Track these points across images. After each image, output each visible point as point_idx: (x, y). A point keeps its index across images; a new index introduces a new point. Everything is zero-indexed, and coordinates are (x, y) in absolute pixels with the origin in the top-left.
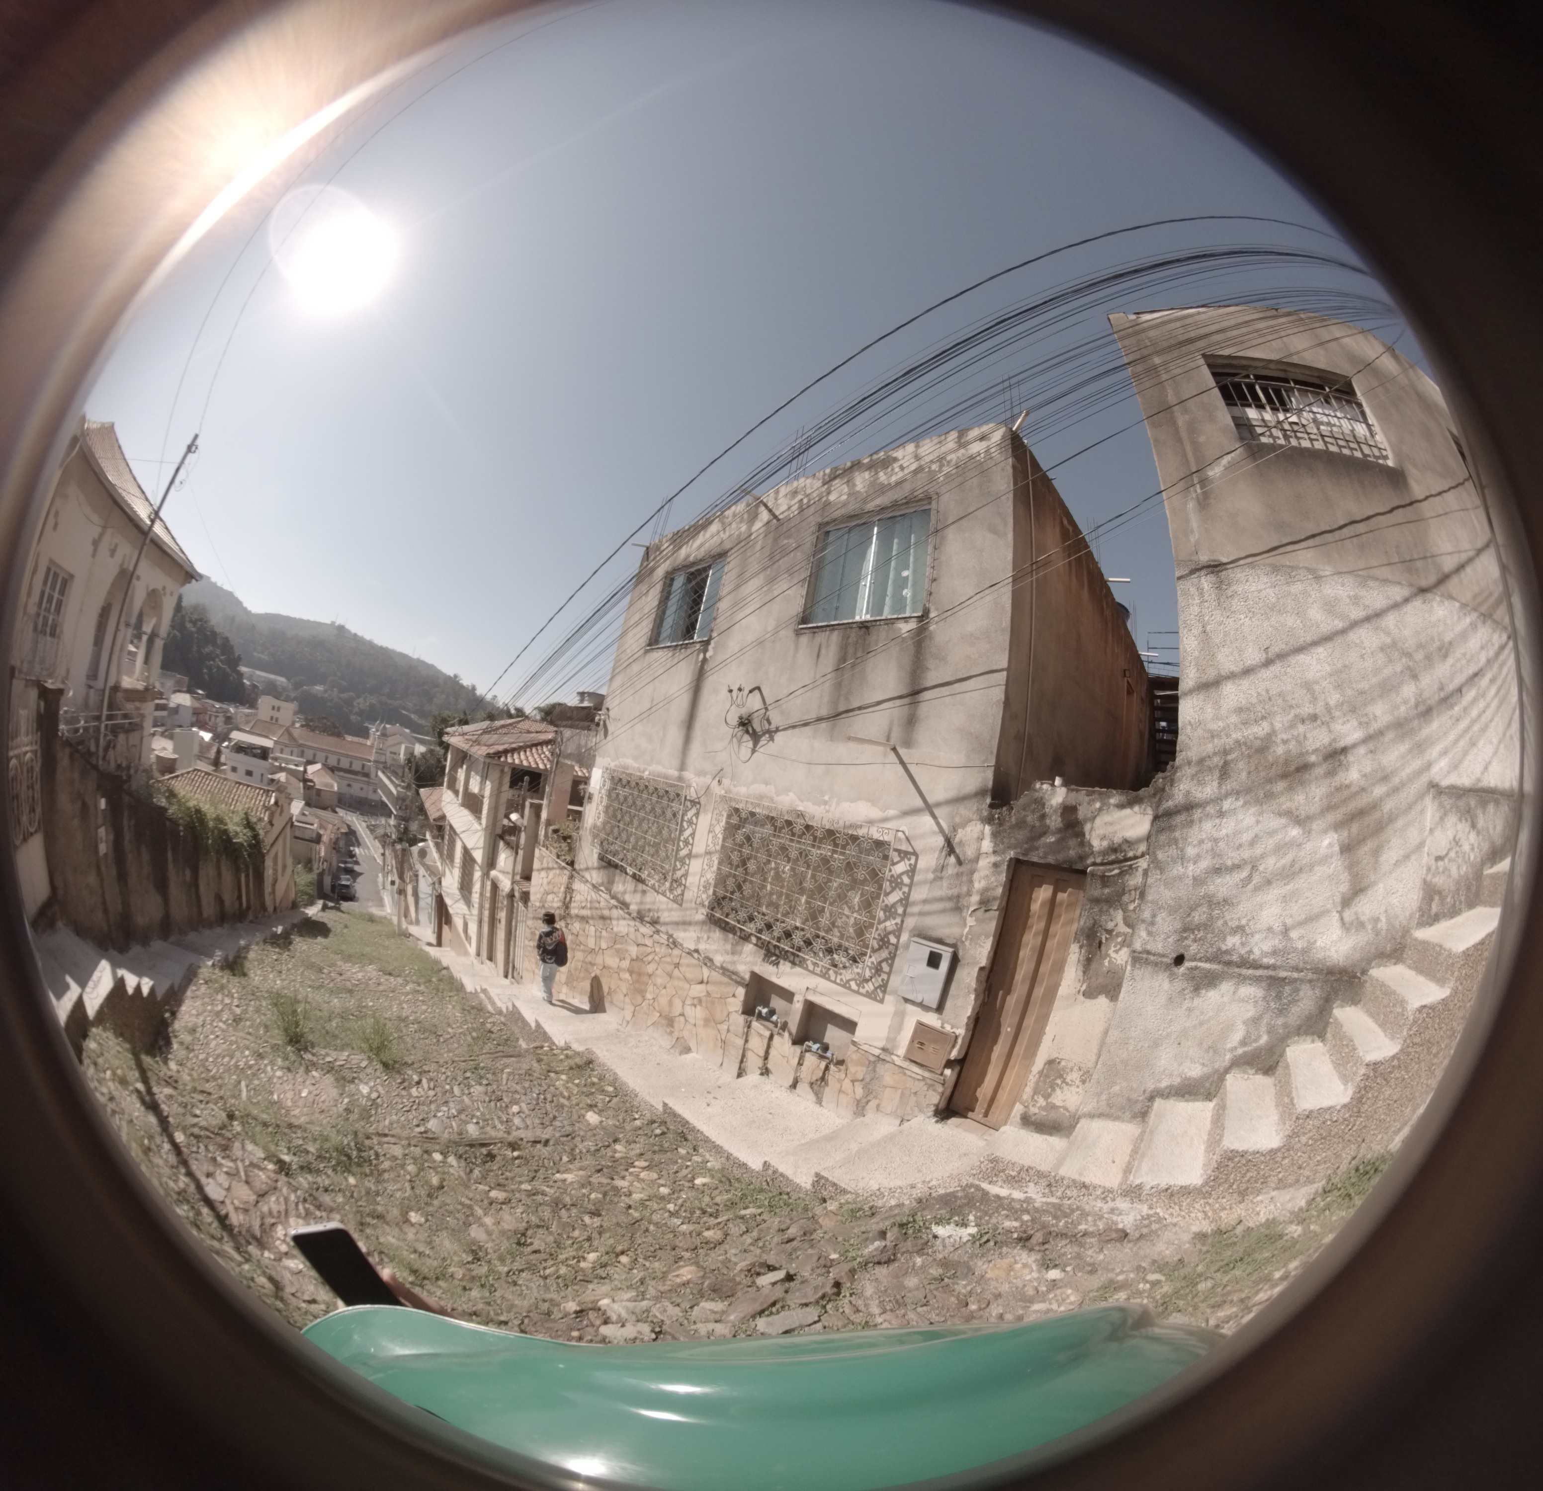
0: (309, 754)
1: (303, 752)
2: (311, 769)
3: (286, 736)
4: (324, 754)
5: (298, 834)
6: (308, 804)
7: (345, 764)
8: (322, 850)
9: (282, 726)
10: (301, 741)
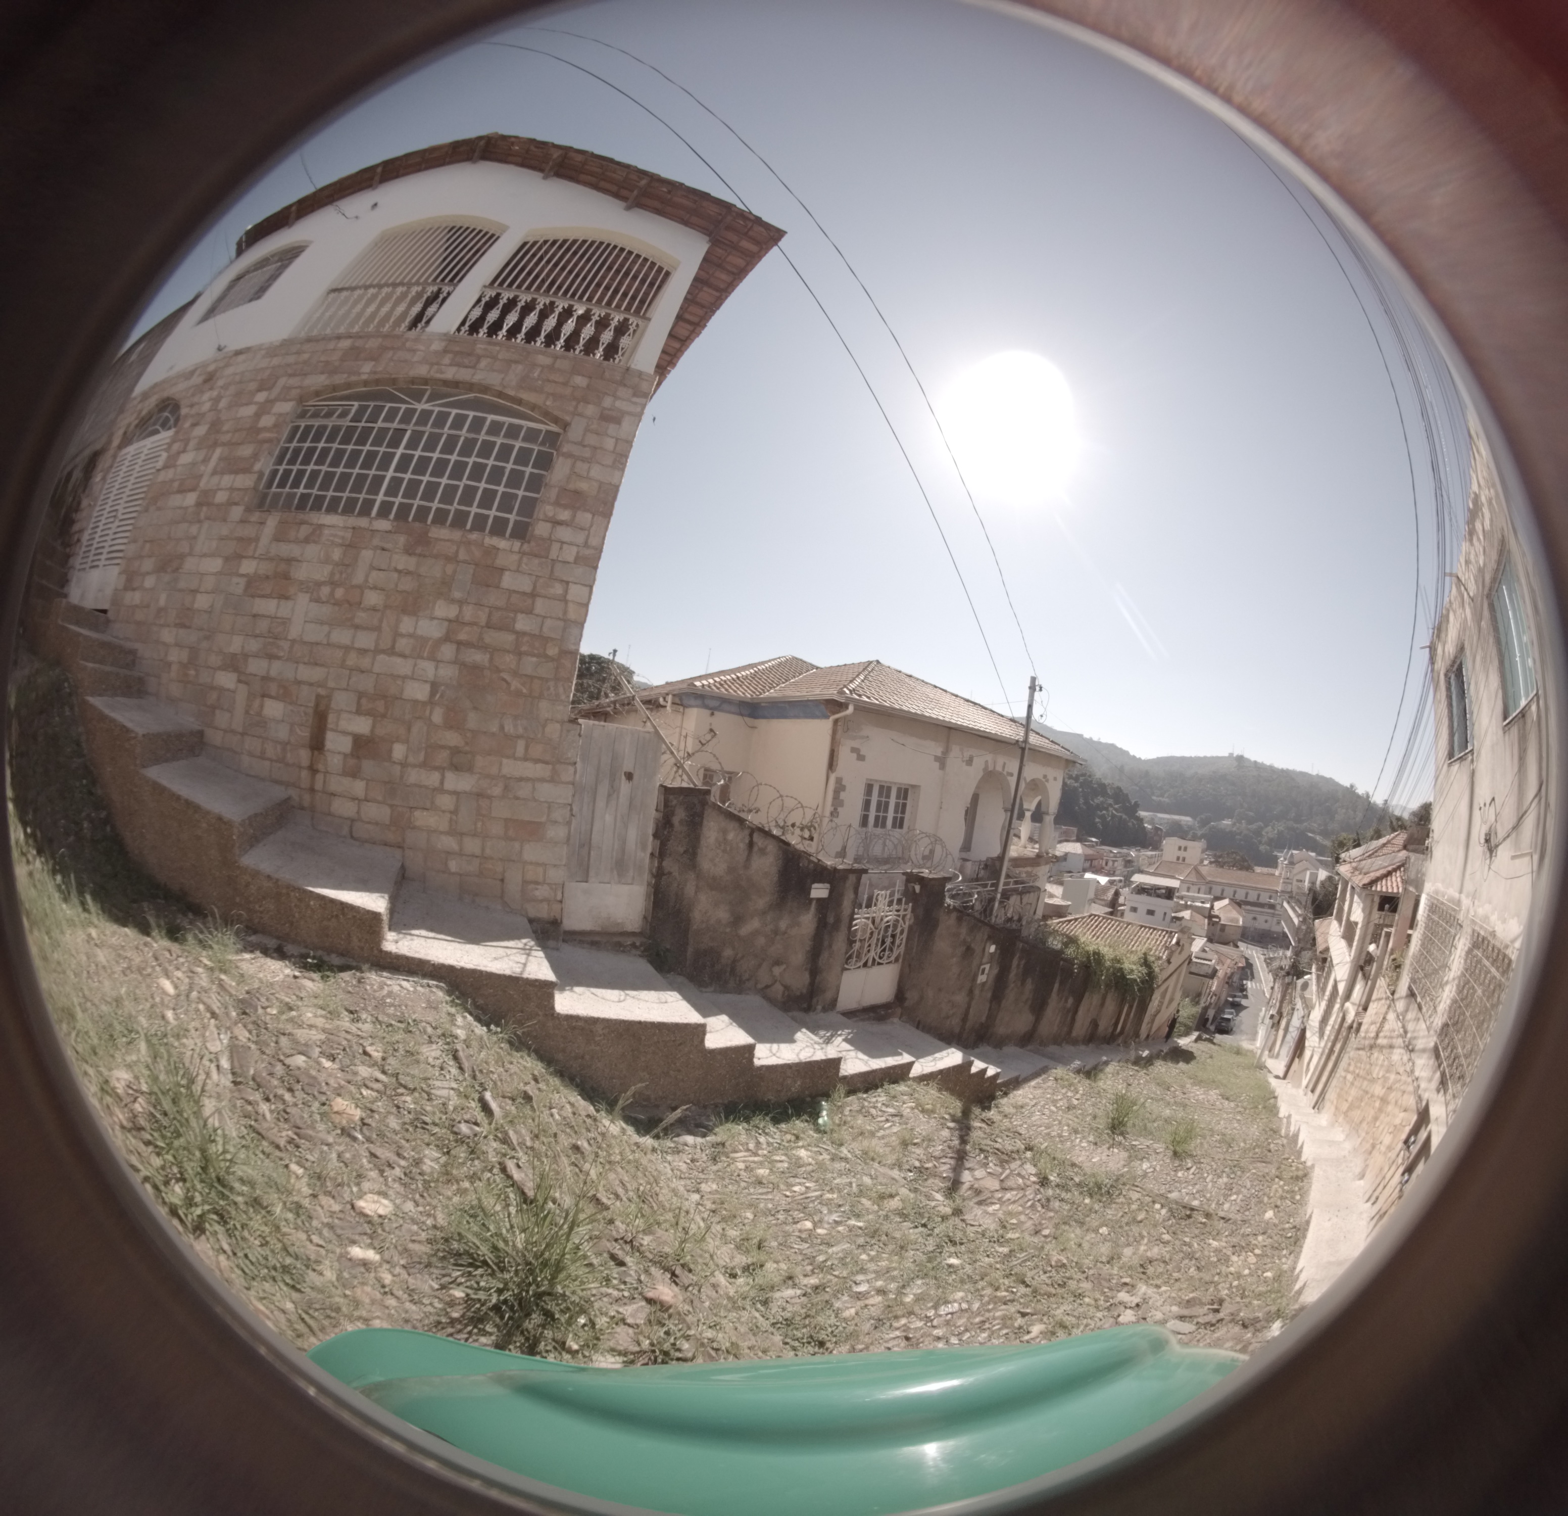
0: (1217, 890)
1: (1211, 889)
2: (1218, 905)
3: (1194, 875)
4: (1233, 889)
5: (1194, 969)
6: (1210, 940)
7: (1252, 897)
8: (1215, 985)
9: (1189, 865)
10: (1209, 879)
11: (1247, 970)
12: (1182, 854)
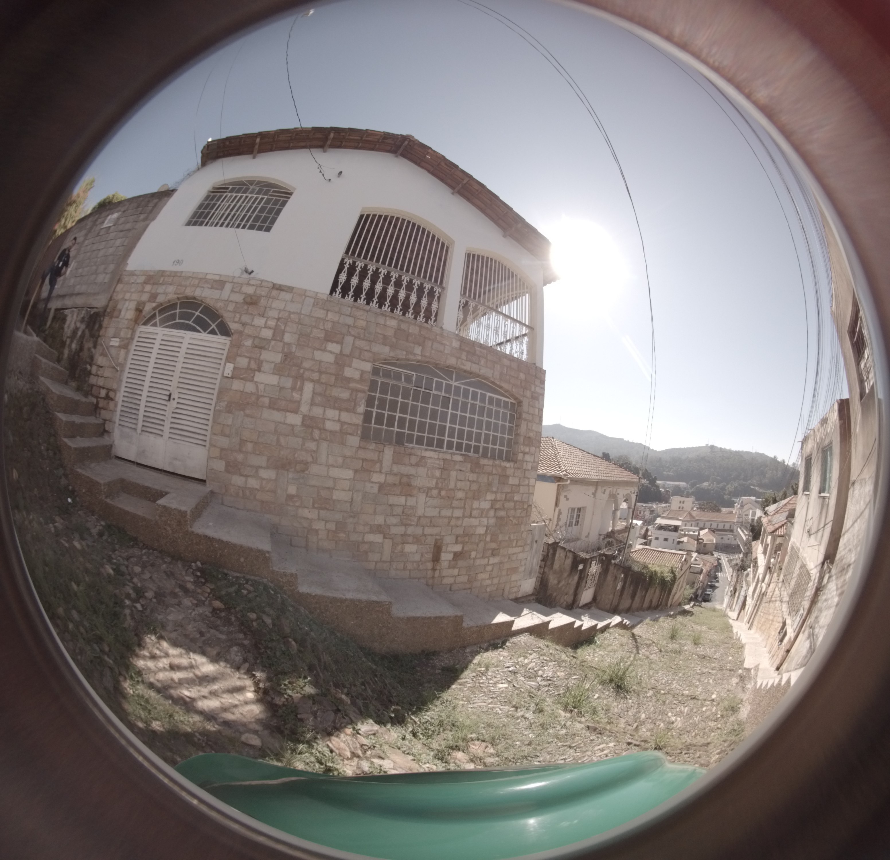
0: (701, 524)
1: (698, 524)
2: (702, 532)
3: (688, 517)
4: (710, 524)
6: (699, 553)
7: (721, 527)
8: (701, 577)
9: (686, 511)
10: (697, 518)
11: (719, 567)
12: (682, 505)
